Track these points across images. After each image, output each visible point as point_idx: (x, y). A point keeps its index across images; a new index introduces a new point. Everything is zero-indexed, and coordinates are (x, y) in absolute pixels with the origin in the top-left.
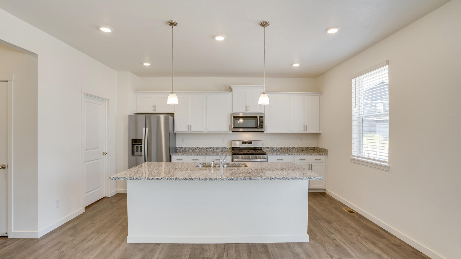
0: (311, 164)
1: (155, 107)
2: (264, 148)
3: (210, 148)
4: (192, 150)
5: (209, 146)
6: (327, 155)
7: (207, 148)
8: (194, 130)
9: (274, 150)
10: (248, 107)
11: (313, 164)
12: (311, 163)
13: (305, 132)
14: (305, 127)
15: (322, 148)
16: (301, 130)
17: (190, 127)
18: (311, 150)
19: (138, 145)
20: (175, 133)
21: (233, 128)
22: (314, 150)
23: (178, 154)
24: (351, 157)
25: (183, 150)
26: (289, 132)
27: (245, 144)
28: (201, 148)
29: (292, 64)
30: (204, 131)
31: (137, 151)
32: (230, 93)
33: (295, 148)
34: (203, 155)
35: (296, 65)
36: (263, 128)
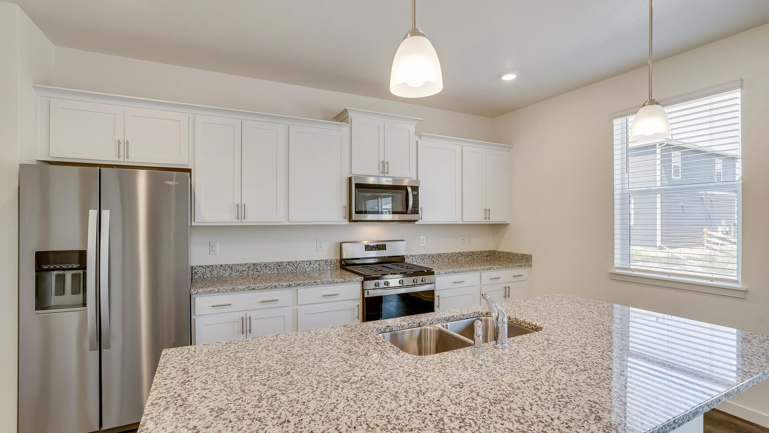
0: (509, 287)
1: (123, 145)
2: (407, 257)
3: (289, 263)
4: (241, 273)
6: (531, 266)
7: (279, 264)
8: (253, 217)
9: (426, 261)
10: (384, 165)
11: (511, 285)
12: (507, 286)
13: (487, 222)
15: (513, 252)
16: (479, 218)
17: (241, 210)
19: (61, 272)
21: (356, 212)
22: (493, 258)
23: (216, 290)
24: (611, 271)
25: (215, 273)
26: (461, 222)
27: (372, 250)
28: (265, 265)
29: (500, 76)
30: (281, 220)
31: (61, 291)
32: (345, 126)
33: (461, 254)
34: (289, 286)
35: (509, 77)
36: (417, 213)
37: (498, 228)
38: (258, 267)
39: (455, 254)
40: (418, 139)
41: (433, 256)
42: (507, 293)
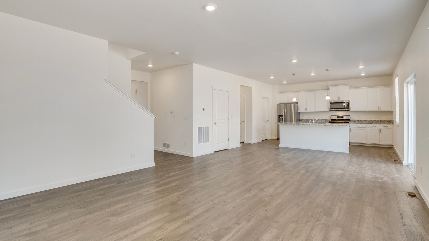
2: (352, 120)
8: (309, 110)
10: (339, 98)
11: (381, 129)
13: (379, 111)
14: (379, 108)
16: (377, 109)
17: (306, 109)
19: (281, 118)
20: (299, 112)
21: (330, 109)
25: (303, 120)
26: (367, 110)
27: (339, 117)
30: (314, 111)
32: (329, 91)
35: (363, 74)
36: (348, 108)
39: (372, 120)
40: (350, 90)
41: (362, 121)
42: (380, 131)
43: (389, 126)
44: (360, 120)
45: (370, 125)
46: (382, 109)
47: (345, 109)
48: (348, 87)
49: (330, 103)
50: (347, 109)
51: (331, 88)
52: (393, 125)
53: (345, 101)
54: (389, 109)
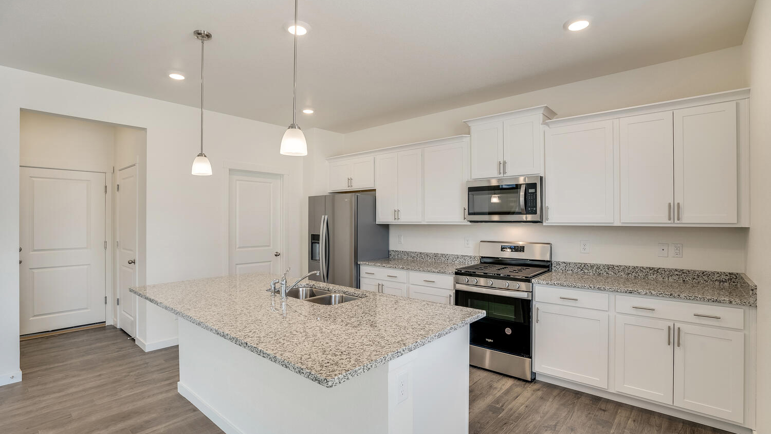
0: (679, 330)
1: (350, 181)
2: (558, 264)
3: (442, 255)
4: (413, 258)
5: (440, 252)
6: (754, 305)
7: (436, 255)
9: (586, 271)
10: (503, 165)
12: (676, 326)
13: (677, 224)
14: (675, 210)
16: (660, 218)
17: (397, 214)
18: (720, 281)
21: (469, 214)
23: (367, 263)
25: (399, 256)
26: (617, 223)
28: (427, 255)
32: (466, 139)
33: (656, 271)
34: (403, 268)
36: (535, 213)
37: (739, 234)
38: (423, 255)
39: (642, 269)
40: (547, 128)
41: (598, 268)
42: (674, 337)
43: (731, 315)
44: (592, 267)
45: (626, 302)
46: (690, 218)
47: (524, 217)
48: (539, 116)
49: (471, 190)
50: (530, 217)
51: (474, 127)
52: (751, 312)
53: (521, 181)
54: (727, 218)
